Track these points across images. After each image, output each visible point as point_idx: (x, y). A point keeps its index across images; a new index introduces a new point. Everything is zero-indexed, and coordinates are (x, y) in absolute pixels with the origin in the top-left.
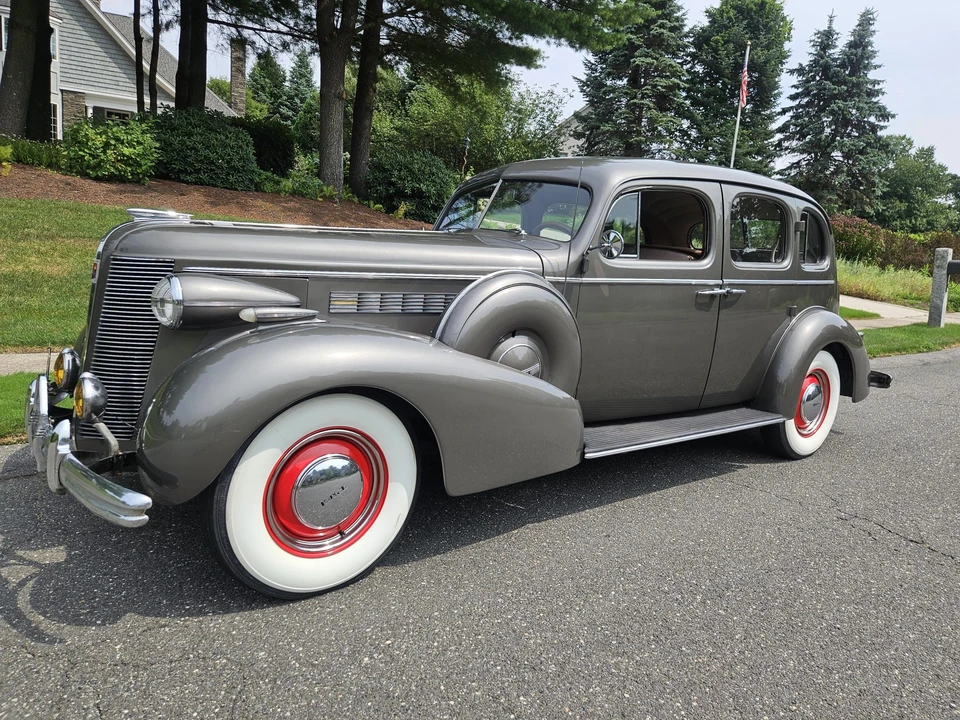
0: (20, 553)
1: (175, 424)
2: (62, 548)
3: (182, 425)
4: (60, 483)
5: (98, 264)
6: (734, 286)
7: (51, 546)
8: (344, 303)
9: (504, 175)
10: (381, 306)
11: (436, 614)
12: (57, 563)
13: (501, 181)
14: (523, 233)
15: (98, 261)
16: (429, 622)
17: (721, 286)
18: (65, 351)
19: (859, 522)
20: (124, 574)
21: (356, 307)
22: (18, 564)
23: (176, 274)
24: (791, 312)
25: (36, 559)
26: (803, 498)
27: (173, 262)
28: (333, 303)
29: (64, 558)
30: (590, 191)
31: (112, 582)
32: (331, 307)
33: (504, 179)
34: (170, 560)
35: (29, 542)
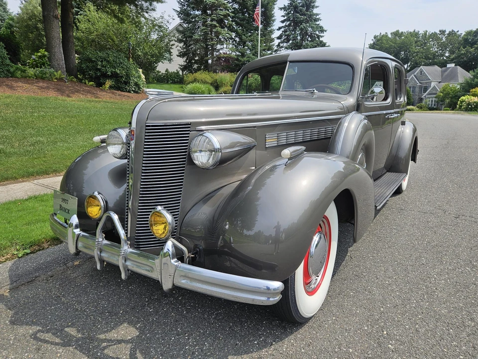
0: (102, 336)
2: (125, 325)
4: (173, 284)
5: (135, 130)
6: (395, 113)
7: (116, 326)
8: (272, 140)
9: (290, 59)
10: (286, 140)
11: (382, 309)
12: (137, 336)
13: (288, 62)
14: (315, 91)
15: (134, 128)
16: (386, 315)
17: (393, 113)
18: (96, 193)
19: (463, 217)
20: (189, 331)
21: (276, 142)
22: (112, 345)
23: (192, 132)
24: (403, 123)
25: (119, 338)
26: (429, 211)
27: (190, 125)
28: (267, 141)
29: (137, 331)
30: (352, 67)
31: (189, 339)
32: (267, 144)
33: (290, 62)
34: (204, 315)
35: (97, 327)
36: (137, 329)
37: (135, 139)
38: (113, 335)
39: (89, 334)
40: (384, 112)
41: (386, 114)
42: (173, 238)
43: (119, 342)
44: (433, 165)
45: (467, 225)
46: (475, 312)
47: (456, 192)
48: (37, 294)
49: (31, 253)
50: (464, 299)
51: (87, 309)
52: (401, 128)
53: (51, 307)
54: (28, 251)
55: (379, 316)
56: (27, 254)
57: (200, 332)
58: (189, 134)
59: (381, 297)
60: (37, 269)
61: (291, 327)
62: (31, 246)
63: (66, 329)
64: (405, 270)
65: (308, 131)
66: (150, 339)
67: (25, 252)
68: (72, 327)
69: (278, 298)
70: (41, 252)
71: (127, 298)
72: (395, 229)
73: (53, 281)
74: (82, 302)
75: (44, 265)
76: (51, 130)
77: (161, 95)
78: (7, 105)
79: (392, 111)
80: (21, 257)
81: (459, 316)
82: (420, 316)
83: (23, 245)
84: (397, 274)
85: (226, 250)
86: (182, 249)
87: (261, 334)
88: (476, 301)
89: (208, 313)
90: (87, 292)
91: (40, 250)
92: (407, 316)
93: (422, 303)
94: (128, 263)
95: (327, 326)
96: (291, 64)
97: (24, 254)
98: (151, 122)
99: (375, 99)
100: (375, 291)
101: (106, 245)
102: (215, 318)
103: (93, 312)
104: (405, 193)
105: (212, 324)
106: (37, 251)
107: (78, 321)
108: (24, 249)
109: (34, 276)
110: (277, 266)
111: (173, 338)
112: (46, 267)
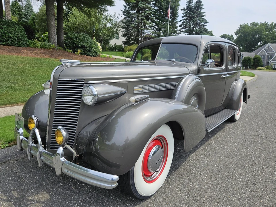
0: (29, 198)
1: (114, 144)
2: (44, 192)
3: (118, 145)
4: (62, 172)
5: (52, 82)
6: (229, 74)
7: (39, 192)
8: (138, 90)
9: (162, 41)
10: (148, 89)
11: (196, 194)
12: (48, 200)
13: (161, 44)
14: (175, 61)
15: (52, 81)
16: (197, 198)
17: (226, 74)
18: (33, 116)
19: (269, 139)
20: (78, 199)
21: (141, 91)
22: (33, 203)
23: (85, 84)
24: (236, 80)
25: (38, 200)
26: (249, 134)
27: (84, 80)
28: (135, 90)
29: (49, 197)
30: (197, 47)
31: (76, 204)
32: (134, 91)
33: (162, 43)
34: (90, 190)
35: (29, 192)
36: (50, 195)
37: (52, 87)
38: (36, 198)
39: (23, 196)
40: (220, 73)
41: (221, 74)
42: (68, 145)
43: (37, 202)
44: (262, 105)
45: (269, 144)
46: (253, 201)
47: (270, 123)
48: (5, 170)
49: (9, 146)
50: (250, 192)
51: (28, 181)
52: (235, 83)
53: (9, 178)
54: (7, 145)
55: (193, 198)
56: (7, 147)
57: (84, 200)
58: (83, 85)
59: (198, 187)
60: (10, 156)
61: (137, 201)
62: (10, 142)
63: (12, 192)
64: (219, 170)
65: (163, 85)
66: (54, 202)
67: (6, 146)
68: (16, 191)
69: (115, 185)
70: (14, 146)
71: (51, 176)
72: (223, 144)
73: (16, 163)
74: (26, 176)
75: (14, 154)
76: (42, 77)
77: (70, 62)
78: (21, 62)
79: (226, 73)
80: (3, 148)
81: (242, 203)
82: (217, 201)
83: (5, 141)
84: (213, 172)
85: (96, 154)
86: (72, 151)
87: (118, 204)
88: (257, 194)
89: (93, 188)
90: (31, 171)
91: (14, 145)
92: (210, 200)
93: (222, 192)
94: (42, 158)
95: (158, 202)
96: (163, 44)
97: (5, 147)
98: (61, 78)
99: (209, 67)
100: (196, 182)
101: (34, 146)
102: (95, 192)
103: (30, 183)
104: (238, 122)
105: (93, 196)
106: (13, 145)
107: (20, 188)
108: (5, 144)
109: (8, 159)
110: (120, 165)
111: (67, 203)
112: (15, 155)
